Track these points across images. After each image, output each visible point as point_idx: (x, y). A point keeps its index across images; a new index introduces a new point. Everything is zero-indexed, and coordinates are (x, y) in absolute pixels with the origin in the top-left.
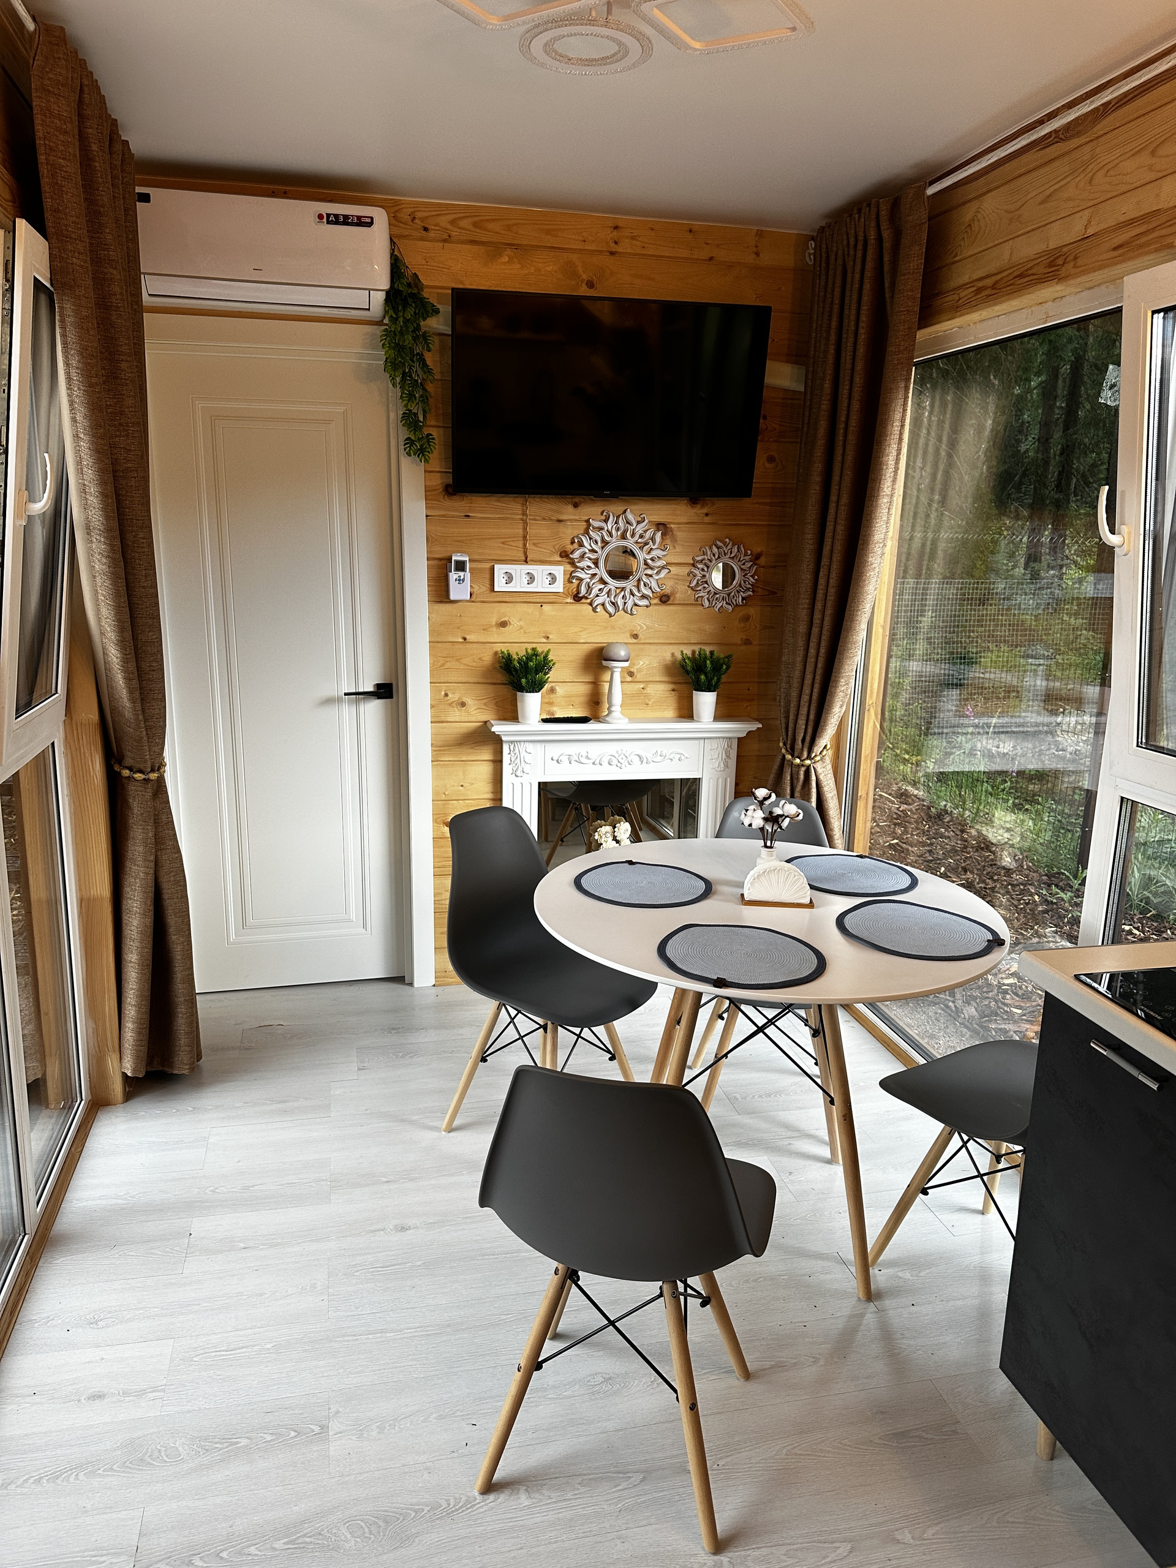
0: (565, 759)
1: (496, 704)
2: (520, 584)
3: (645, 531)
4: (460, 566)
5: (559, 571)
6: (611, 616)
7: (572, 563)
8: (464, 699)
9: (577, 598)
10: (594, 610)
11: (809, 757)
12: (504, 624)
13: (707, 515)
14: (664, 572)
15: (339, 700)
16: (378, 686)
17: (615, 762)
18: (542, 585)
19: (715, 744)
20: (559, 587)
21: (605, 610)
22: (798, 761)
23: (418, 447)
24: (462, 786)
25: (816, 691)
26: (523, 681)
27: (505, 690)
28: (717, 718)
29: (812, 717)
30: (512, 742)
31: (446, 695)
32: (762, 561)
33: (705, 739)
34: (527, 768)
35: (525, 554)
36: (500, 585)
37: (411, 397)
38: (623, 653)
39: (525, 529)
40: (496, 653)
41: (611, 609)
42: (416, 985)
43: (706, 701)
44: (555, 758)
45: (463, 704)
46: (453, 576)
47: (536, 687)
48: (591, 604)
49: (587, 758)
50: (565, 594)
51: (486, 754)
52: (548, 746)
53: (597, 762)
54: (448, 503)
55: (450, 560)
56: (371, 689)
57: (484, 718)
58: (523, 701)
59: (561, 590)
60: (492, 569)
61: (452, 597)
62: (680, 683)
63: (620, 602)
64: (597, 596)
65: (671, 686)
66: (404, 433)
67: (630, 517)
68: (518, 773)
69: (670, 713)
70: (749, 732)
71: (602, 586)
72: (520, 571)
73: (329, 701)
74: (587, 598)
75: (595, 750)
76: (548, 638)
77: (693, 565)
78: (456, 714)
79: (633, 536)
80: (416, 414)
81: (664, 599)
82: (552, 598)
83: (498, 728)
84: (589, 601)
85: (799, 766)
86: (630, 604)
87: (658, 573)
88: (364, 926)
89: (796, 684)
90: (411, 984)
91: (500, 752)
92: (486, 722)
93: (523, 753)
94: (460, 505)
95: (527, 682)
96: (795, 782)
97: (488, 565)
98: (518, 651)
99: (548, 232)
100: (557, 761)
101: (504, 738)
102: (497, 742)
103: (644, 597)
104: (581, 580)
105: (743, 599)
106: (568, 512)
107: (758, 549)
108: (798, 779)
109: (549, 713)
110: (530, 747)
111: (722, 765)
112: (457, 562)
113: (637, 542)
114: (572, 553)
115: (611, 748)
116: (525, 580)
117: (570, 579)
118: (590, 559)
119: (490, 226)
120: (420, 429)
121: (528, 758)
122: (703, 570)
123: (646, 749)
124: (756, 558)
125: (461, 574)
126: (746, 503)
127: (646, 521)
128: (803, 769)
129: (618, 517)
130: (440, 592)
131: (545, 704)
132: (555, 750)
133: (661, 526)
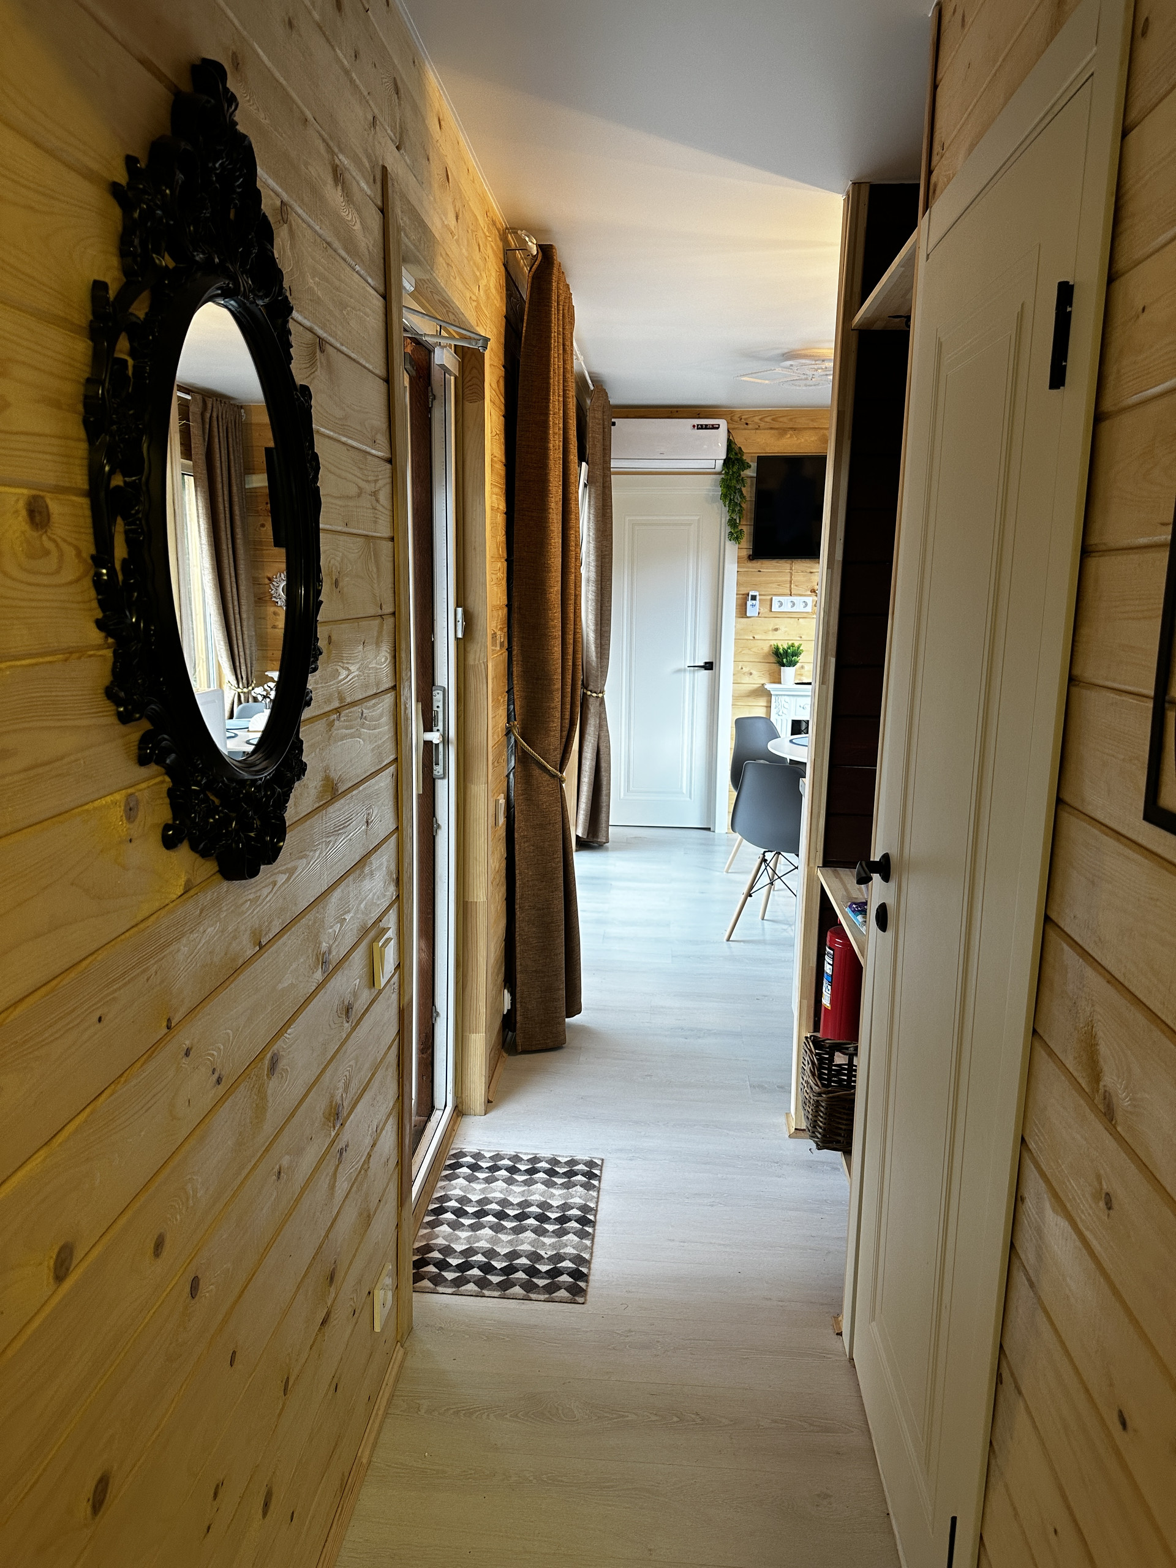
0: (807, 707)
1: (769, 674)
2: (787, 608)
4: (754, 598)
5: (809, 601)
8: (752, 671)
12: (776, 630)
15: (685, 670)
16: (706, 663)
18: (800, 608)
20: (808, 609)
23: (735, 536)
26: (785, 660)
27: (775, 666)
30: (777, 695)
31: (742, 668)
34: (785, 711)
35: (791, 591)
36: (775, 608)
37: (733, 511)
39: (791, 577)
40: (771, 646)
42: (716, 831)
44: (802, 706)
45: (751, 674)
46: (750, 603)
47: (792, 664)
50: (812, 613)
51: (762, 701)
54: (750, 564)
55: (748, 595)
56: (702, 664)
57: (762, 682)
58: (784, 672)
59: (810, 611)
60: (772, 599)
61: (748, 615)
66: (729, 529)
68: (780, 713)
72: (786, 600)
73: (679, 671)
76: (799, 638)
78: (746, 679)
80: (735, 520)
82: (805, 615)
83: (769, 686)
88: (690, 797)
90: (712, 832)
91: (770, 702)
92: (763, 684)
93: (783, 702)
94: (757, 564)
95: (787, 661)
97: (769, 597)
98: (783, 645)
99: (812, 420)
101: (772, 693)
102: (769, 695)
106: (816, 568)
109: (800, 680)
110: (787, 698)
112: (752, 596)
116: (790, 604)
117: (815, 605)
119: (781, 419)
120: (737, 527)
121: (786, 705)
125: (754, 602)
130: (742, 611)
131: (797, 675)
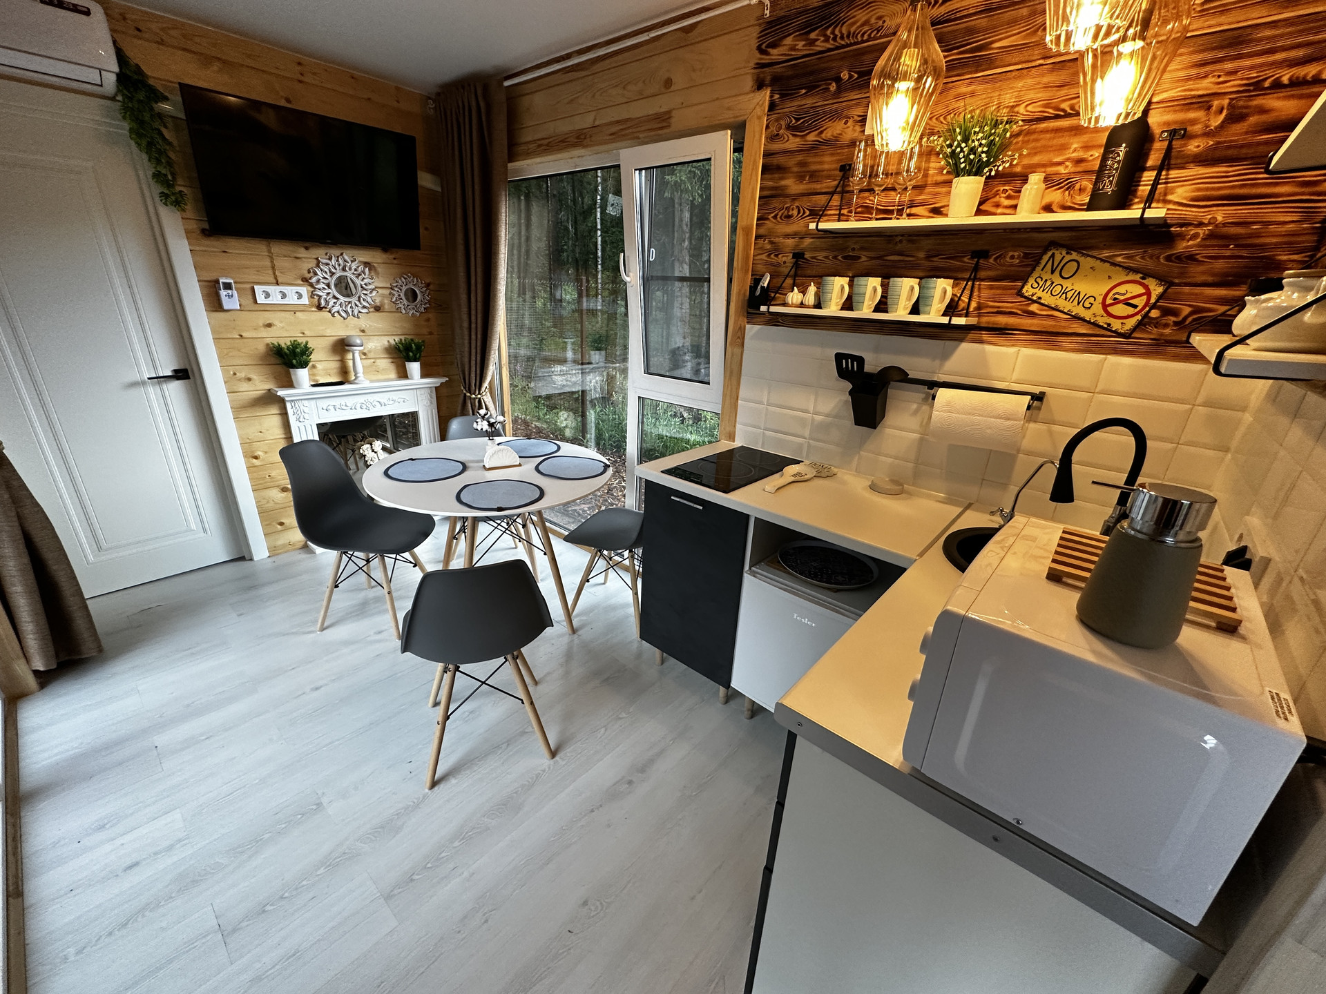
0: (331, 408)
1: (275, 377)
2: (276, 298)
3: (358, 267)
4: (228, 286)
5: (304, 290)
6: (345, 319)
7: (311, 285)
8: (251, 376)
9: (319, 308)
10: (333, 315)
11: (479, 393)
12: (269, 325)
13: (395, 259)
14: (374, 293)
15: (143, 383)
16: (175, 371)
17: (365, 407)
18: (292, 299)
19: (423, 391)
20: (305, 300)
21: (340, 315)
22: (474, 396)
23: (173, 199)
24: (261, 432)
25: (479, 358)
26: (294, 361)
27: (280, 369)
28: (423, 375)
29: (478, 372)
30: (292, 401)
31: (235, 374)
32: (431, 287)
33: (416, 389)
34: (306, 416)
35: (276, 279)
36: (261, 299)
37: (158, 162)
38: (358, 341)
39: (272, 262)
40: (268, 345)
41: (344, 314)
42: (255, 560)
43: (414, 368)
44: (325, 408)
45: (249, 379)
46: (223, 293)
47: (304, 365)
48: (330, 312)
49: (346, 406)
50: (311, 305)
51: (274, 410)
52: (318, 401)
53: (353, 408)
54: (207, 242)
55: (218, 282)
56: (170, 374)
57: (268, 387)
58: (295, 374)
59: (308, 303)
60: (253, 289)
61: (226, 307)
62: (396, 358)
63: (350, 311)
64: (333, 306)
65: (390, 360)
66: (158, 189)
67: (346, 258)
68: (301, 420)
69: (393, 375)
70: (442, 384)
71: (336, 301)
72: (271, 289)
73: (134, 384)
74: (326, 308)
75: (350, 401)
76: (304, 333)
77: (391, 288)
78: (245, 386)
79: (350, 269)
80: (166, 175)
81: (378, 309)
82: (302, 308)
83: (282, 393)
84: (328, 310)
85: (475, 399)
86: (356, 312)
87: (371, 293)
88: (205, 531)
89: (466, 354)
90: (251, 559)
91: (285, 408)
92: (270, 390)
93: (302, 407)
94: (215, 244)
95: (297, 362)
96: (474, 407)
97: (249, 286)
98: (285, 343)
99: (249, 56)
100: (327, 410)
101: (287, 399)
102: (282, 402)
103: (364, 307)
104: (320, 296)
105: (425, 309)
106: (302, 252)
107: (428, 281)
108: (475, 405)
109: (314, 380)
110: (306, 403)
111: (429, 402)
112: (224, 283)
113: (353, 274)
114: (310, 279)
115: (361, 399)
116: (279, 296)
117: (312, 296)
118: (323, 283)
119: (197, 40)
120: (173, 186)
121: (306, 410)
122: (398, 291)
123: (383, 398)
124: (428, 285)
125: (230, 292)
126: (416, 253)
127: (357, 261)
128: (477, 400)
129: (338, 257)
130: (214, 303)
131: (311, 375)
132: (324, 403)
133: (366, 264)
